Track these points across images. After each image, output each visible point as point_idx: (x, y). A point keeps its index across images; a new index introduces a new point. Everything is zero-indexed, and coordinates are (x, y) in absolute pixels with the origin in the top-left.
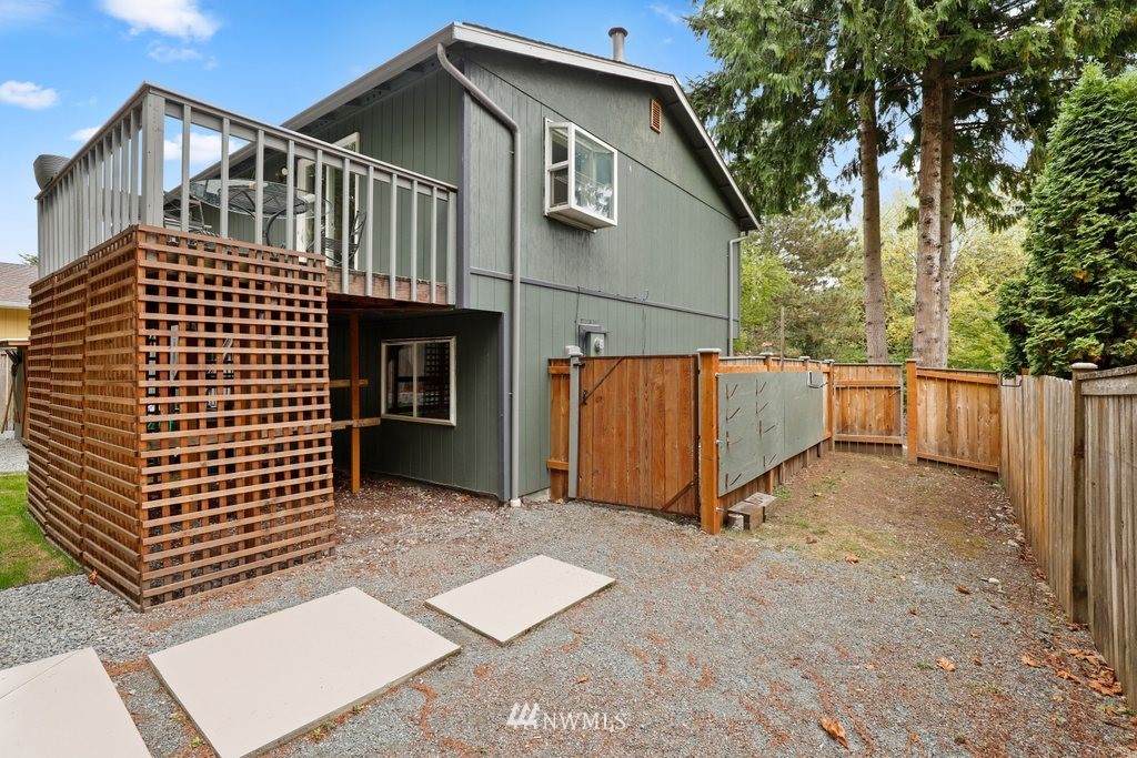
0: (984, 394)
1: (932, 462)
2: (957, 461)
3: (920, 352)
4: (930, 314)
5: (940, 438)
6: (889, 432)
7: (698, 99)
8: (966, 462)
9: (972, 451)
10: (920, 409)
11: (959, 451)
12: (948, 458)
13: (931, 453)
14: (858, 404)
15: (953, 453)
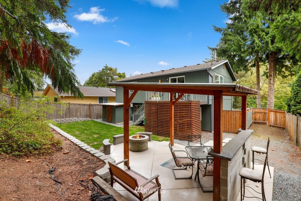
0: (282, 114)
1: (272, 126)
2: (277, 126)
3: (269, 105)
4: (271, 97)
5: (274, 122)
6: (264, 121)
7: (222, 53)
8: (279, 126)
9: (280, 124)
10: (270, 117)
11: (278, 124)
12: (275, 125)
13: (272, 124)
14: (258, 116)
15: (276, 124)
